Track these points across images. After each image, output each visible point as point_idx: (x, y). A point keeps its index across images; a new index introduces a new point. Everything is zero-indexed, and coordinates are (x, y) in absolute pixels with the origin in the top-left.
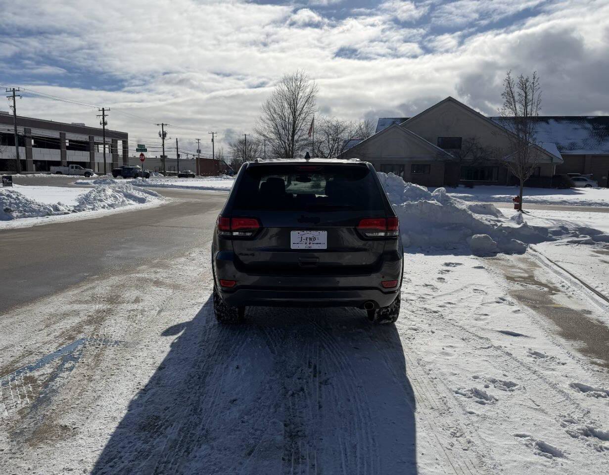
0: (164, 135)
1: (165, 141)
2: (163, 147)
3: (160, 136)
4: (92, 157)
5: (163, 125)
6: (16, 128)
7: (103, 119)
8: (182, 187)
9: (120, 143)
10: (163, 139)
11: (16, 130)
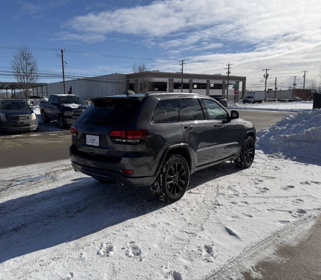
0: (267, 76)
1: (267, 80)
2: (266, 83)
3: (264, 77)
4: (223, 92)
5: (267, 70)
6: (182, 80)
7: (229, 70)
8: (257, 109)
9: (241, 83)
10: (266, 78)
11: (182, 81)
